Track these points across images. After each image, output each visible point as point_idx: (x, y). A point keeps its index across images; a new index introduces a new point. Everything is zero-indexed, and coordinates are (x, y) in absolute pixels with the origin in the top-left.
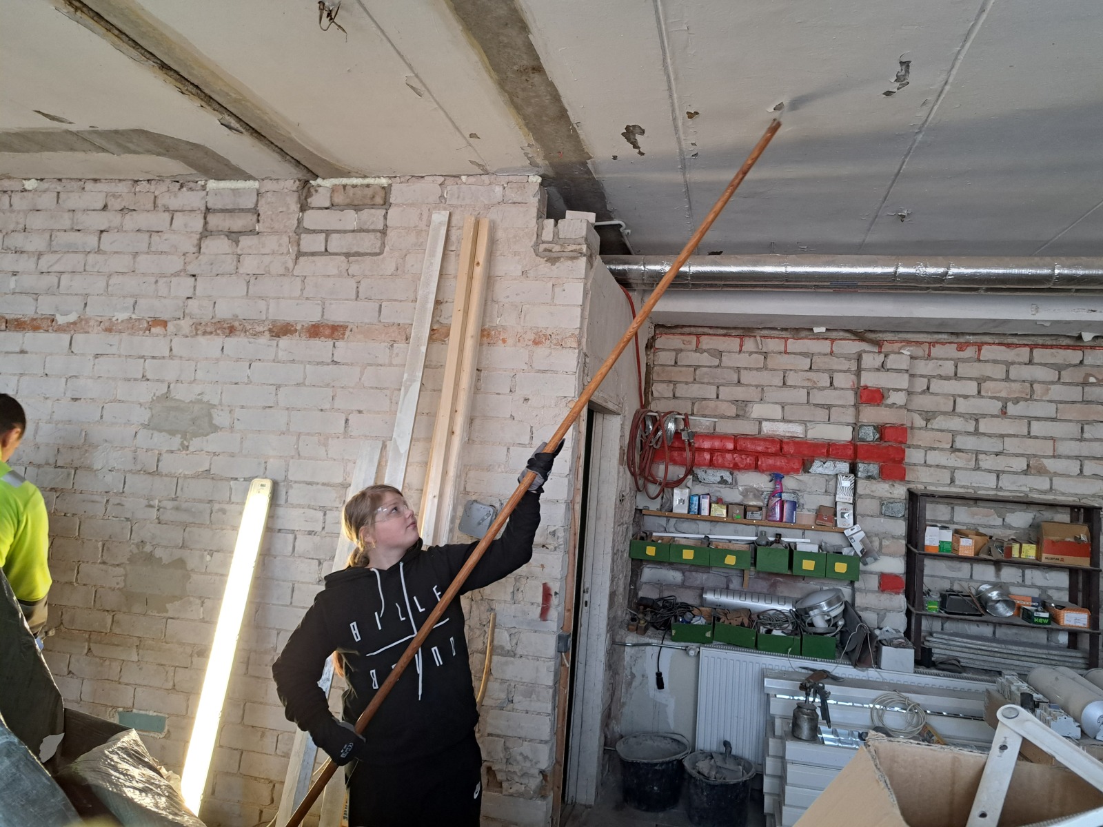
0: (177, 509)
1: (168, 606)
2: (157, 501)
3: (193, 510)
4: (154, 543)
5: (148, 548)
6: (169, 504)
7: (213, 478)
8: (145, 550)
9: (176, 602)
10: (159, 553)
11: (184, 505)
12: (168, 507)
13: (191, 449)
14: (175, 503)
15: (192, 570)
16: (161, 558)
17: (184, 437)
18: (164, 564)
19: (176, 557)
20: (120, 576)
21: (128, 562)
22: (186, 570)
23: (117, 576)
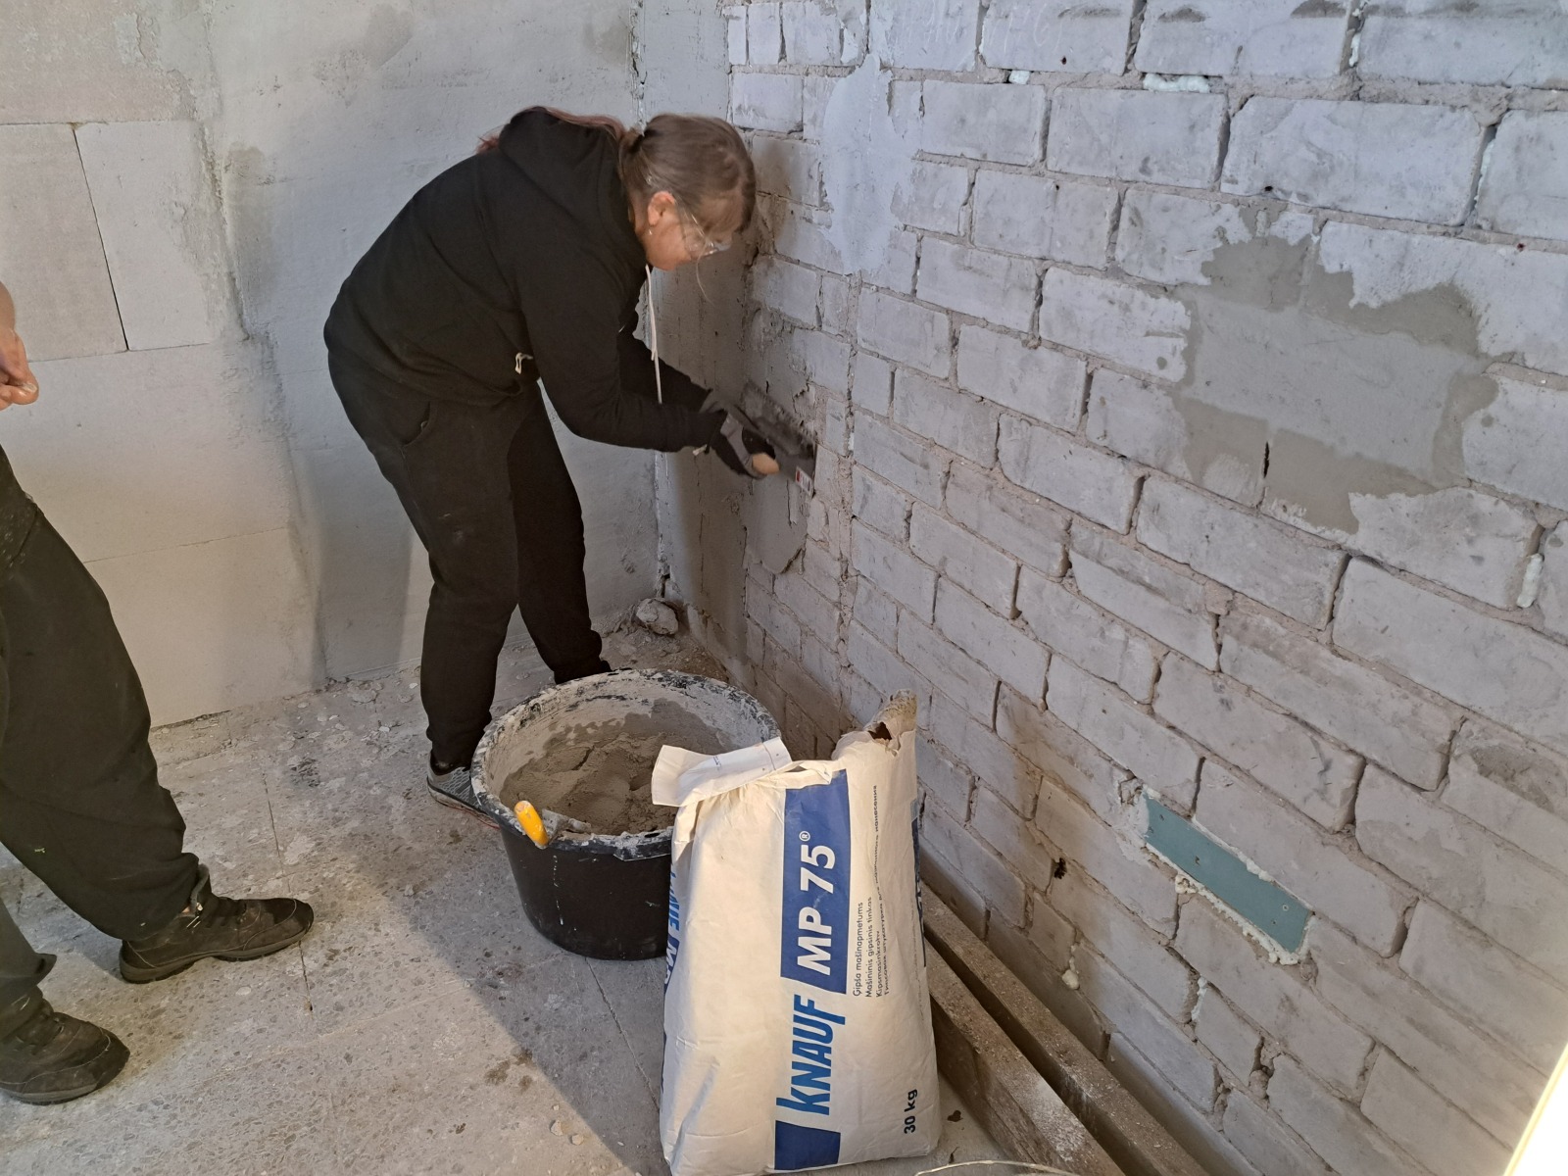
4: (1321, 200)
8: (1277, 229)
9: (1393, 497)
12: (1416, 5)
15: (1510, 358)
16: (1346, 278)
18: (1360, 305)
19: (1426, 280)
20: (1172, 335)
21: (1203, 281)
22: (1475, 353)
23: (1160, 334)
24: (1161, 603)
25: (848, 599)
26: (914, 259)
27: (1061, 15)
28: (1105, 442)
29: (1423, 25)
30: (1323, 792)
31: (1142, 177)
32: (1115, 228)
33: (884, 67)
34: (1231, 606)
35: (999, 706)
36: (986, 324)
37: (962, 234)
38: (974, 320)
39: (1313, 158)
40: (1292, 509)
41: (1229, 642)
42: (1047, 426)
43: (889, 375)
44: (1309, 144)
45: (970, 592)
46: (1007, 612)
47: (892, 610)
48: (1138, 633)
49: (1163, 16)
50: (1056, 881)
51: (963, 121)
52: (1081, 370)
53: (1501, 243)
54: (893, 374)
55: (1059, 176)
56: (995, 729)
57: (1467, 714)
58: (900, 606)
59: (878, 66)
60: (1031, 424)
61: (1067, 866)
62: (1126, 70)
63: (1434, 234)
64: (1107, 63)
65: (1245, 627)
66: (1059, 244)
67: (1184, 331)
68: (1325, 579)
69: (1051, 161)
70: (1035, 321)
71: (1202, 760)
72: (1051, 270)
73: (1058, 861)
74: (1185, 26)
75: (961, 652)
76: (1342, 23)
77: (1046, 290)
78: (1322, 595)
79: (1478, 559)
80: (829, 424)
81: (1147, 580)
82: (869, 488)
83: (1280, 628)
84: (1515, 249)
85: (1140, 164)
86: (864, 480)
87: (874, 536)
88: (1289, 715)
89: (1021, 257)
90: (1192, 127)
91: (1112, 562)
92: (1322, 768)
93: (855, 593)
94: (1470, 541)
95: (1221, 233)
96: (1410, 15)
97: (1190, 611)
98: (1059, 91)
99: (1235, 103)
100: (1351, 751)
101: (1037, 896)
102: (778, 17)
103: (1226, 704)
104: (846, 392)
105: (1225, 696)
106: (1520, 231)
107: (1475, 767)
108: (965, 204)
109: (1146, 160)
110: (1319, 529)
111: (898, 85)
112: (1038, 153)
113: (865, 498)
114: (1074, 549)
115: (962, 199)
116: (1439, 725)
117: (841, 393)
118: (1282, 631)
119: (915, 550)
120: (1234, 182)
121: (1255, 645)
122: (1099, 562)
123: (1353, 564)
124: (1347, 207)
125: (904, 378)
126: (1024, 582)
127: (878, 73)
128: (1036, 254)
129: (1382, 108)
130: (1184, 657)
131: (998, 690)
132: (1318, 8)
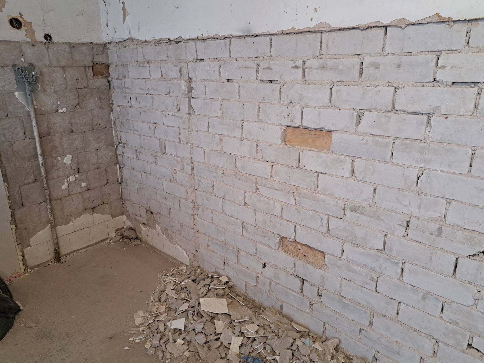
24: (281, 193)
25: (196, 213)
26: (208, 123)
27: (240, 68)
28: (263, 159)
29: (316, 71)
30: (322, 225)
31: (263, 101)
32: (259, 112)
34: (297, 189)
35: (244, 229)
36: (229, 136)
37: (220, 116)
38: (226, 136)
39: (299, 95)
40: (306, 166)
41: (297, 198)
42: (248, 158)
43: (203, 152)
44: (298, 93)
45: (233, 202)
46: (243, 204)
47: (210, 212)
48: (277, 201)
49: (263, 68)
50: (264, 269)
51: (217, 91)
52: (255, 144)
53: (337, 109)
54: (204, 151)
55: (244, 102)
56: (243, 235)
57: (347, 200)
58: (212, 210)
60: (244, 158)
61: (266, 264)
62: (257, 79)
63: (324, 108)
64: (252, 78)
65: (300, 193)
66: (246, 117)
68: (315, 179)
69: (241, 99)
70: (242, 134)
71: (295, 226)
72: (245, 122)
73: (264, 264)
74: (268, 71)
75: (232, 218)
76: (300, 70)
77: (244, 127)
78: (315, 183)
79: (343, 169)
80: (185, 167)
81: (277, 188)
82: (200, 181)
83: (307, 192)
84: (339, 110)
85: (263, 99)
86: (198, 179)
87: (203, 193)
88: (313, 210)
89: (237, 120)
91: (268, 186)
92: (321, 220)
93: (198, 210)
94: (341, 166)
96: (312, 69)
97: (288, 193)
98: (241, 84)
99: (282, 86)
100: (326, 214)
101: (259, 275)
102: (160, 67)
103: (299, 212)
104: (190, 158)
105: (298, 210)
106: (339, 107)
107: (350, 211)
108: (220, 109)
109: (264, 98)
110: (312, 169)
112: (238, 97)
113: (199, 184)
114: (258, 185)
115: (219, 108)
116: (341, 203)
117: (189, 158)
118: (308, 192)
119: (216, 195)
120: (284, 101)
121: (303, 197)
122: (265, 187)
123: (320, 175)
124: (307, 105)
125: (208, 152)
126: (247, 196)
128: (240, 119)
129: (311, 85)
130: (288, 204)
131: (243, 224)
132: (296, 67)
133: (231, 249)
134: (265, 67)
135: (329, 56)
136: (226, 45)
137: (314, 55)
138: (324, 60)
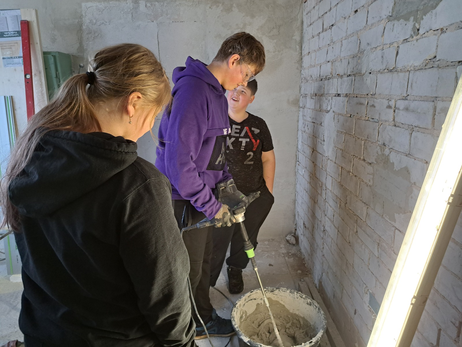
0: (407, 109)
1: (396, 215)
2: (393, 101)
3: (419, 111)
4: (391, 147)
5: (387, 151)
6: (401, 104)
7: (438, 67)
8: (385, 152)
9: (401, 214)
10: (393, 158)
11: (413, 105)
12: (401, 108)
13: (421, 32)
14: (406, 102)
15: (415, 183)
16: (393, 163)
17: (416, 20)
18: (395, 170)
19: (404, 166)
20: (371, 175)
21: (375, 163)
22: (410, 182)
23: (369, 174)
24: (370, 239)
25: (324, 237)
26: (336, 154)
27: (357, 104)
28: (362, 199)
29: (402, 112)
31: (367, 139)
32: (364, 150)
33: (333, 112)
34: (380, 240)
35: (347, 267)
37: (343, 149)
38: (344, 169)
39: (389, 137)
40: (387, 216)
41: (379, 249)
42: (353, 194)
43: (331, 180)
44: (389, 135)
45: (342, 235)
46: (348, 242)
47: (331, 240)
48: (367, 247)
50: (355, 316)
51: (344, 124)
52: (358, 181)
53: (413, 158)
55: (356, 138)
56: (345, 272)
59: (332, 111)
60: (351, 194)
61: (357, 311)
62: (366, 116)
63: (404, 155)
65: (382, 246)
67: (372, 173)
68: (392, 234)
70: (352, 169)
72: (355, 158)
73: (355, 310)
74: (373, 108)
75: (341, 252)
76: (392, 111)
77: (354, 163)
78: (392, 238)
81: (368, 233)
82: (328, 208)
84: (414, 160)
86: (327, 205)
87: (328, 220)
90: (374, 129)
91: (363, 229)
93: (325, 235)
95: (377, 153)
96: (400, 110)
97: (374, 241)
98: (357, 120)
99: (380, 125)
101: (352, 320)
102: (320, 99)
103: (379, 265)
104: (325, 184)
106: (415, 156)
109: (368, 135)
110: (391, 222)
111: (335, 116)
113: (327, 210)
114: (358, 225)
115: (343, 141)
118: (387, 247)
119: (335, 224)
120: (379, 141)
121: (383, 251)
122: (361, 228)
123: (396, 230)
124: (394, 148)
125: (334, 181)
126: (351, 233)
127: (332, 113)
129: (398, 128)
130: (374, 254)
131: (347, 262)
132: (389, 107)
133: (339, 283)
134: (371, 105)
135: (412, 97)
136: (352, 81)
137: (403, 95)
138: (408, 101)
